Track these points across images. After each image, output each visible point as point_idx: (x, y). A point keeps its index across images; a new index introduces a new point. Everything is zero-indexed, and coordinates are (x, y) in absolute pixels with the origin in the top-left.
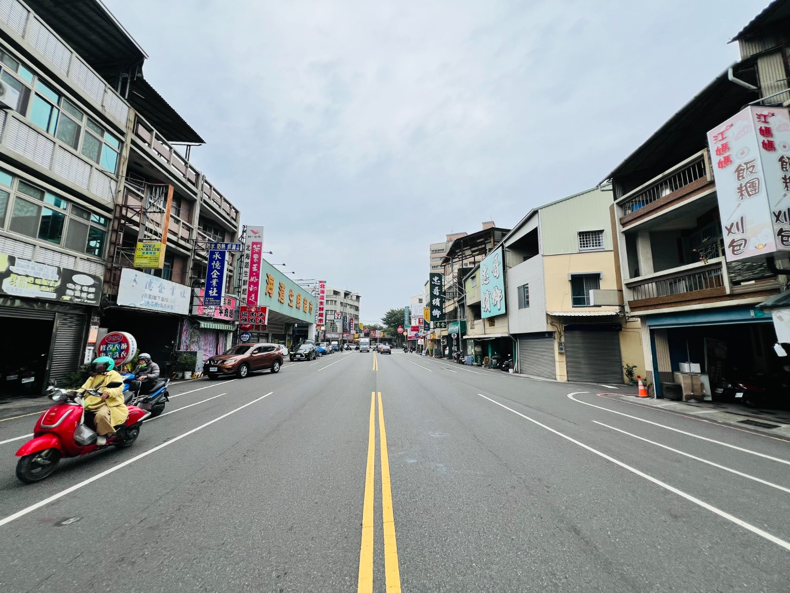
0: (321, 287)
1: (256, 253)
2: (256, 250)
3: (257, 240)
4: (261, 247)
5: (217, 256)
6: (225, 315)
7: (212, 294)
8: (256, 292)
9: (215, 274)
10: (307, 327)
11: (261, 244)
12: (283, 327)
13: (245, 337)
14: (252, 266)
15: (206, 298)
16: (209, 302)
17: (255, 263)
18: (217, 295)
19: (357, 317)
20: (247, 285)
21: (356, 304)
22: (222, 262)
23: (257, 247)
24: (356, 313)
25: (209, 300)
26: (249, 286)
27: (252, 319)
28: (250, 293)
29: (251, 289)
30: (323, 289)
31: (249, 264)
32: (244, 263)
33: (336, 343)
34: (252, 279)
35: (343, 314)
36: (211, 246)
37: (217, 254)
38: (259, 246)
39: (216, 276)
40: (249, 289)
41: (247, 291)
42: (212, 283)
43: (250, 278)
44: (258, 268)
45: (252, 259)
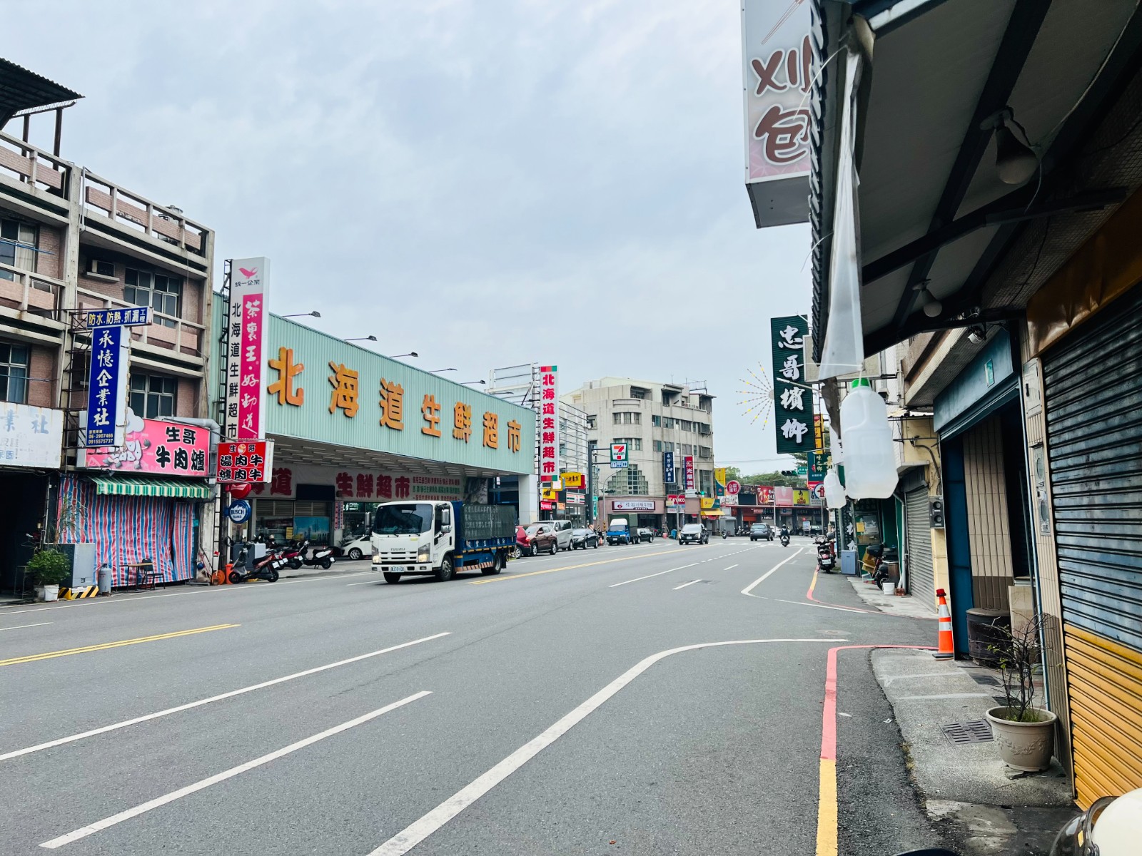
0: (546, 383)
1: (252, 320)
2: (252, 314)
3: (252, 290)
4: (260, 306)
5: (106, 339)
6: (176, 465)
7: (100, 421)
8: (255, 409)
9: (104, 379)
10: (516, 484)
11: (259, 297)
12: (461, 487)
13: (238, 512)
14: (245, 351)
15: (90, 432)
16: (95, 439)
17: (250, 344)
18: (108, 423)
19: (706, 453)
20: (238, 395)
21: (700, 417)
22: (115, 350)
23: (253, 306)
24: (704, 442)
25: (95, 435)
26: (242, 397)
27: (240, 471)
28: (244, 413)
29: (245, 404)
30: (549, 386)
31: (240, 346)
32: (230, 345)
33: (623, 522)
34: (247, 380)
35: (663, 445)
36: (97, 318)
37: (106, 335)
38: (257, 303)
39: (106, 382)
40: (241, 402)
41: (238, 409)
42: (99, 399)
43: (242, 379)
44: (258, 353)
45: (246, 334)
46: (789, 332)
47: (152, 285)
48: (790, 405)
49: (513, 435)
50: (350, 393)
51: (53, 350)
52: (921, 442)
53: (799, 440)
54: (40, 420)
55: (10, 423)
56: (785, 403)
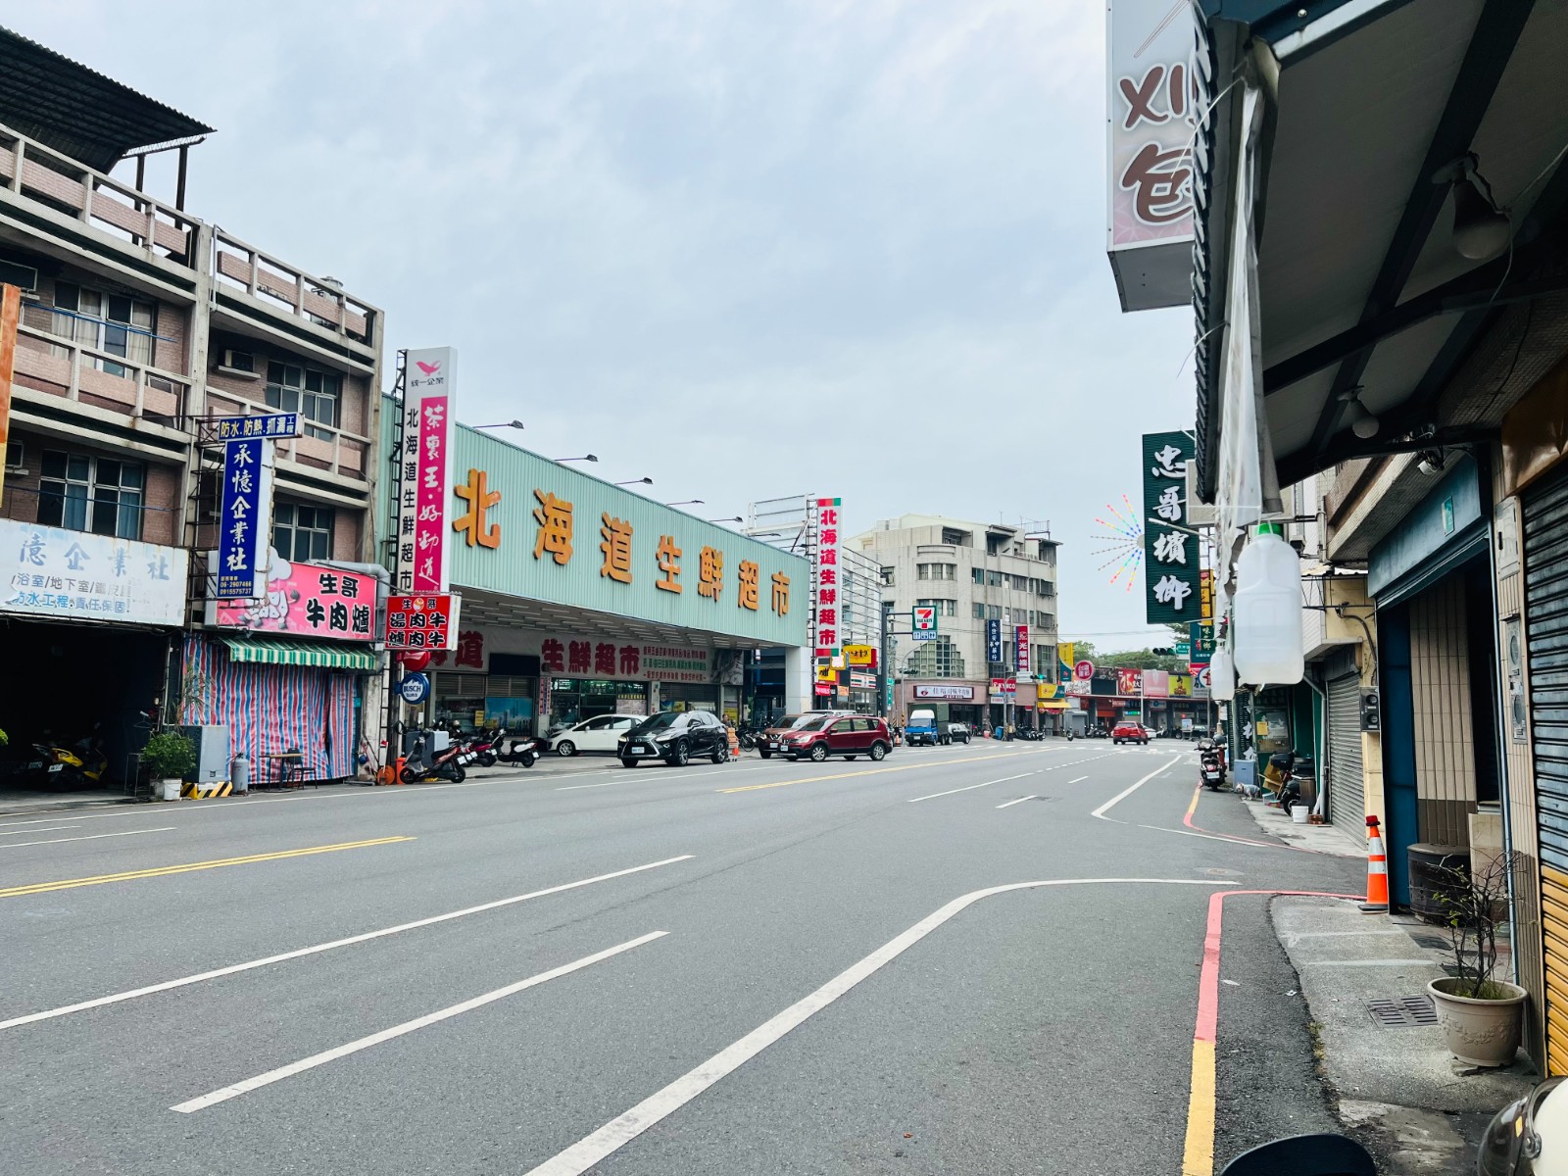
0: (825, 522)
1: (434, 431)
2: (434, 424)
3: (434, 392)
4: (444, 413)
5: (243, 456)
6: (333, 625)
7: (235, 564)
8: (436, 552)
9: (241, 509)
10: (782, 659)
11: (442, 401)
12: (707, 662)
13: (412, 688)
14: (423, 474)
15: (223, 579)
16: (228, 588)
17: (431, 464)
18: (244, 567)
19: (1046, 622)
20: (414, 532)
21: (1040, 571)
22: (254, 470)
23: (434, 413)
24: (1044, 606)
25: (228, 582)
26: (419, 535)
27: (416, 634)
28: (421, 556)
29: (424, 545)
30: (830, 526)
31: (417, 467)
32: (404, 465)
33: (929, 714)
34: (425, 514)
35: (987, 610)
36: (231, 428)
37: (243, 451)
38: (439, 409)
39: (243, 512)
40: (418, 543)
41: (414, 551)
42: (234, 535)
43: (419, 512)
44: (440, 476)
45: (424, 451)
46: (1168, 454)
47: (303, 384)
48: (1167, 557)
49: (779, 592)
50: (561, 531)
51: (175, 469)
52: (1350, 611)
53: (1178, 605)
54: (158, 564)
55: (120, 566)
56: (1160, 554)
